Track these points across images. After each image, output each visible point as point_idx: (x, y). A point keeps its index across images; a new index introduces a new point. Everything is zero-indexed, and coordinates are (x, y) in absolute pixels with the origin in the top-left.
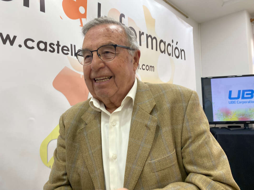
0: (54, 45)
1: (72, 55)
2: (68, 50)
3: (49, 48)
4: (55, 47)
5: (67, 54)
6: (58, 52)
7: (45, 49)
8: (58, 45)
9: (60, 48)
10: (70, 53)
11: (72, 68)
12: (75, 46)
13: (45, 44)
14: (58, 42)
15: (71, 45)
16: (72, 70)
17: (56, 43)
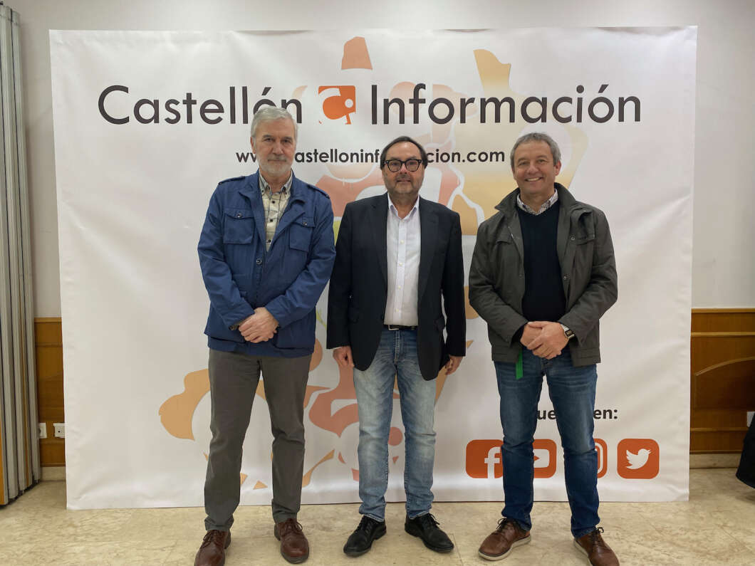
0: (311, 154)
1: (332, 161)
2: (328, 157)
3: (306, 158)
4: (313, 156)
5: (327, 161)
6: (316, 161)
7: (303, 160)
8: (316, 153)
9: (318, 156)
10: (329, 159)
11: (333, 177)
12: (336, 150)
13: (303, 155)
14: (316, 150)
15: (332, 150)
16: (332, 179)
17: (313, 152)
